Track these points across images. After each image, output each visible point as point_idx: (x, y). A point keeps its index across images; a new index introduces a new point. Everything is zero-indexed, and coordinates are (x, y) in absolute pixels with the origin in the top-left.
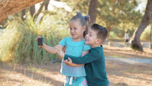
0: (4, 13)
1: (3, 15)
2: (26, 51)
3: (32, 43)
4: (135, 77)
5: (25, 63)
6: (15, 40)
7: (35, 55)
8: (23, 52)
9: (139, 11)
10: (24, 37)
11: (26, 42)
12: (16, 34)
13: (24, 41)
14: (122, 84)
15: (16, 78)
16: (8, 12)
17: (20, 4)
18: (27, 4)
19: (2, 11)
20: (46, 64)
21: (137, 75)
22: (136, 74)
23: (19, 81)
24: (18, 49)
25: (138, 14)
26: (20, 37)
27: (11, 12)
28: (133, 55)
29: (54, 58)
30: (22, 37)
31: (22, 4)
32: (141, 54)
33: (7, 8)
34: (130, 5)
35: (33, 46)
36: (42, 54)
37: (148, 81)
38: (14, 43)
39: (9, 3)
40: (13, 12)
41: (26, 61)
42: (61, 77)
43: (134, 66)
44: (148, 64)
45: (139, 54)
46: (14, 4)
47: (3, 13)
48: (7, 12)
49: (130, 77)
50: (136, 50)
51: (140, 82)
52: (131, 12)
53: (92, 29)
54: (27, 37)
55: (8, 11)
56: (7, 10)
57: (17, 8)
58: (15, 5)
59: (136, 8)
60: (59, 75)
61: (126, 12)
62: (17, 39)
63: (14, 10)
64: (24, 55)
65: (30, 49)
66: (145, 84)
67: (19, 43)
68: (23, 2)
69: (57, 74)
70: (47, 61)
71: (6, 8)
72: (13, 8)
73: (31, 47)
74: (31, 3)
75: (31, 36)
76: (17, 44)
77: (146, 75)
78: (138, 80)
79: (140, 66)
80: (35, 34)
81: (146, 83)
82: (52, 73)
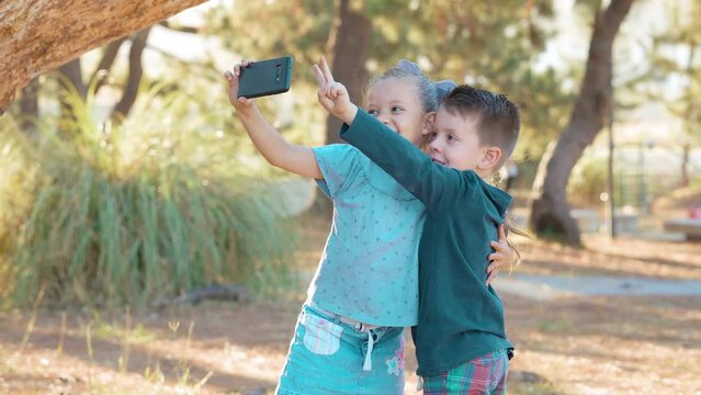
0: (14, 68)
1: (14, 72)
2: (65, 250)
3: (94, 215)
4: (569, 350)
5: (64, 308)
6: (12, 204)
7: (109, 271)
8: (52, 255)
9: (551, 72)
10: (53, 189)
11: (64, 214)
12: (16, 177)
13: (53, 205)
14: (519, 375)
15: (40, 370)
16: (31, 60)
17: (84, 23)
18: (112, 27)
19: (9, 57)
20: (162, 308)
21: (574, 343)
22: (571, 339)
23: (58, 381)
24: (31, 243)
25: (548, 84)
26: (36, 192)
27: (46, 62)
28: (542, 264)
29: (194, 284)
30: (47, 190)
31: (92, 26)
32: (575, 256)
33: (32, 41)
34: (510, 46)
35: (97, 229)
36: (141, 265)
37: (629, 365)
38: (10, 215)
39: (38, 21)
40: (55, 59)
41: (66, 298)
42: (241, 360)
43: (555, 308)
44: (610, 298)
45: (567, 260)
46: (61, 27)
47: (12, 64)
48: (27, 60)
49: (547, 351)
50: (549, 240)
51: (593, 367)
52: (517, 76)
53: (453, 114)
54: (70, 187)
55: (34, 56)
56: (27, 51)
57: (70, 43)
58: (66, 29)
59: (537, 60)
60: (230, 350)
61: (492, 76)
62: (23, 201)
63: (58, 54)
64: (55, 271)
65: (85, 241)
66: (618, 374)
67: (34, 216)
68: (98, 17)
69: (221, 347)
70: (167, 295)
71: (26, 42)
72: (55, 45)
73: (90, 233)
74: (133, 21)
75: (87, 186)
76: (22, 222)
77: (613, 340)
78: (584, 361)
79: (582, 307)
80: (105, 175)
81: (619, 370)
82: (200, 343)
